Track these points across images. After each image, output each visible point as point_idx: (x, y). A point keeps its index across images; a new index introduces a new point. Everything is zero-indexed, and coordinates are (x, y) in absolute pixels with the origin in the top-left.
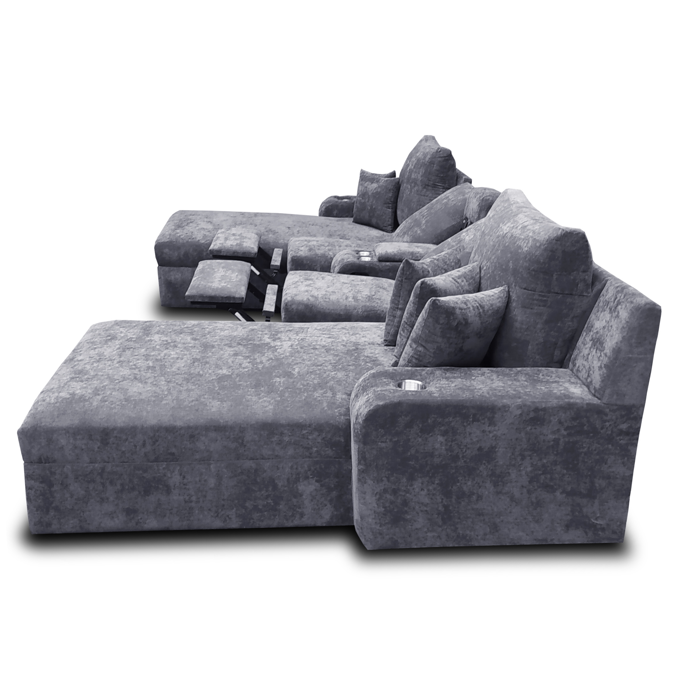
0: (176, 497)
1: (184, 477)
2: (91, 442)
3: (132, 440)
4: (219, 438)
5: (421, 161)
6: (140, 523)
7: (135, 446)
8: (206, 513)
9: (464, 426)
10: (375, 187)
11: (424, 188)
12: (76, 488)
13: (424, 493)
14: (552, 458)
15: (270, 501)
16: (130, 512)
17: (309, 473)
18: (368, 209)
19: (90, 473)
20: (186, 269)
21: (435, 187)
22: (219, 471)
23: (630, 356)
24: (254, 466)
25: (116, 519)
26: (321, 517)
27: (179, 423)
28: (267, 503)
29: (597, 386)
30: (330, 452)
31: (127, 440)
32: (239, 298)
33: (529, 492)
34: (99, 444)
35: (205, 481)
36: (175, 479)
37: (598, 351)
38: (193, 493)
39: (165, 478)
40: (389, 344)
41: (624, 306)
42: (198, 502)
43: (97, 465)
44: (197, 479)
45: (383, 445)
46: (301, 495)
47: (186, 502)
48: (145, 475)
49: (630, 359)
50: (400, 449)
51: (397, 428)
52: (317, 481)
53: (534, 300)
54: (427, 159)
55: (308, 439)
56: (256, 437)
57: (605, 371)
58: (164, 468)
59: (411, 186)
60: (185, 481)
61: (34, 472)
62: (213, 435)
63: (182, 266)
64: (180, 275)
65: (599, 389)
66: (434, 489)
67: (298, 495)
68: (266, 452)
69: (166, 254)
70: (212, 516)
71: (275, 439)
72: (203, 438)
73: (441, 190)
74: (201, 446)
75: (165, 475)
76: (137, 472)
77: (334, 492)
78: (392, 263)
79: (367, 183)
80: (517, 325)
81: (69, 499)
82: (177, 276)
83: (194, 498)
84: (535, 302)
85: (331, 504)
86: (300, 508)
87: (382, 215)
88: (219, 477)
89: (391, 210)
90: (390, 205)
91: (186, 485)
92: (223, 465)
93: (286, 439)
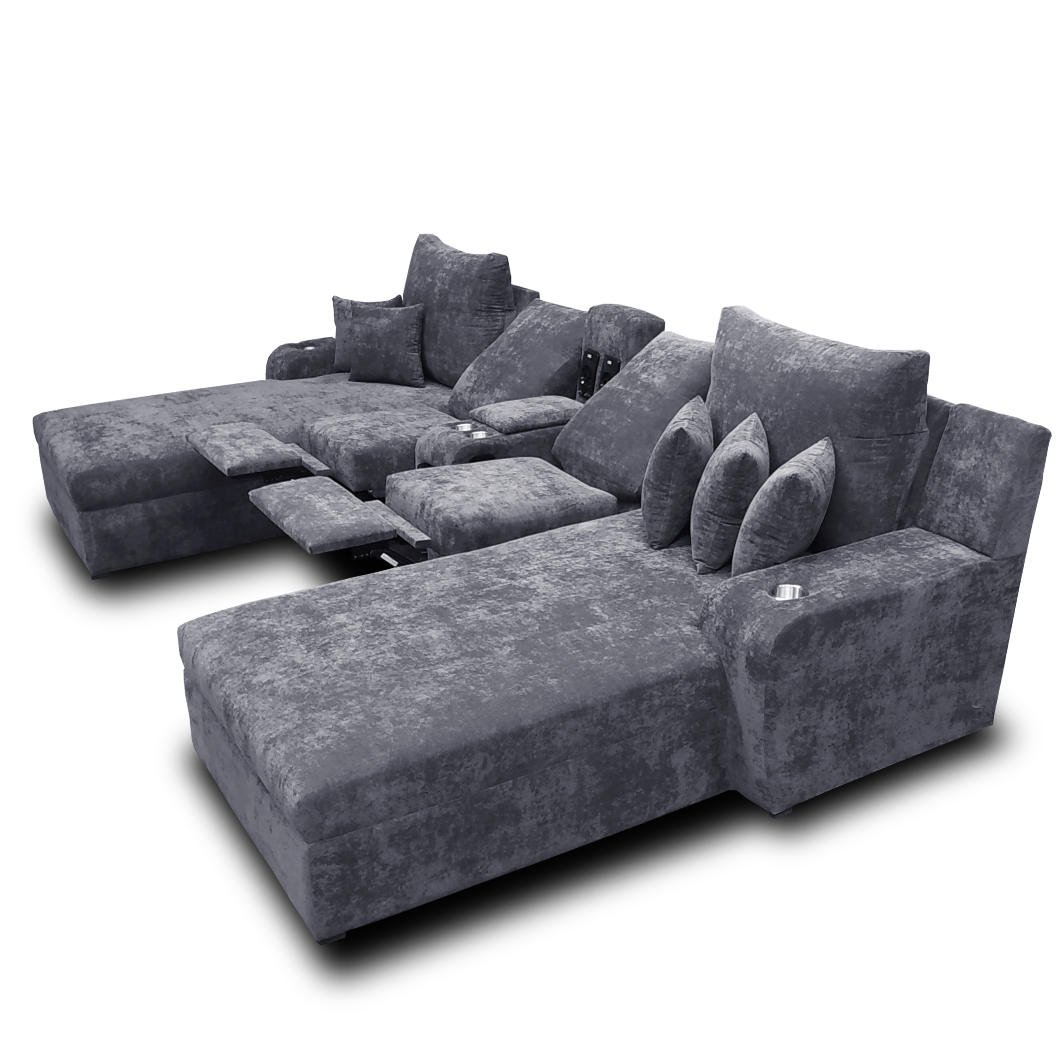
0: (528, 823)
1: (537, 792)
2: (411, 784)
3: (469, 764)
4: (580, 725)
5: (463, 277)
6: (480, 873)
7: (473, 771)
8: (564, 831)
9: (874, 626)
10: (387, 323)
11: (475, 315)
12: (391, 856)
13: (832, 723)
14: (948, 640)
15: (640, 790)
16: (465, 865)
17: (684, 738)
18: (381, 357)
19: (410, 828)
20: (132, 506)
21: (491, 311)
22: (580, 770)
23: (1022, 496)
24: (620, 749)
25: (447, 880)
26: (697, 791)
27: (527, 722)
28: (637, 793)
29: (985, 540)
30: (704, 704)
31: (461, 766)
32: (390, 532)
33: (926, 688)
34: (423, 783)
35: (564, 789)
36: (526, 797)
37: (974, 498)
38: (549, 810)
39: (513, 802)
40: (661, 546)
41: (1003, 437)
42: (554, 820)
43: (418, 814)
44: (554, 790)
45: (796, 675)
46: (674, 771)
47: (539, 825)
48: (486, 806)
49: (1022, 499)
50: (812, 675)
51: (810, 649)
52: (691, 747)
53: (871, 449)
54: (473, 272)
55: (681, 694)
56: (623, 711)
57: (994, 520)
58: (511, 789)
59: (451, 315)
60: (539, 796)
61: (326, 852)
62: (571, 723)
63: (124, 504)
64: (123, 518)
65: (988, 543)
66: (843, 714)
67: (670, 772)
68: (633, 727)
69: (96, 490)
70: (572, 834)
71: (644, 706)
72: (560, 732)
73: (500, 314)
74: (558, 743)
75: (512, 798)
76: (476, 805)
77: (710, 754)
78: (524, 433)
79: (369, 319)
80: (853, 485)
81: (380, 872)
82: (118, 522)
83: (550, 817)
84: (874, 451)
85: (706, 772)
86: (673, 788)
87: (408, 364)
88: (580, 777)
89: (417, 354)
90: (416, 347)
91: (540, 802)
92: (583, 761)
93: (657, 702)
